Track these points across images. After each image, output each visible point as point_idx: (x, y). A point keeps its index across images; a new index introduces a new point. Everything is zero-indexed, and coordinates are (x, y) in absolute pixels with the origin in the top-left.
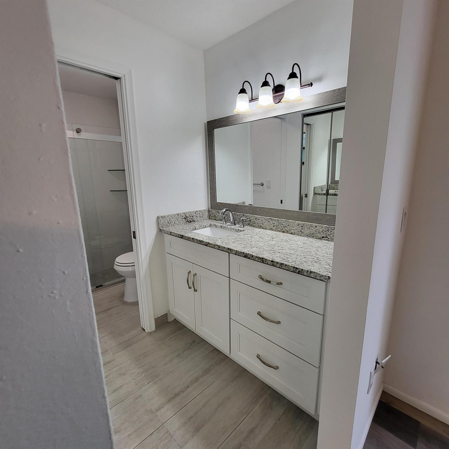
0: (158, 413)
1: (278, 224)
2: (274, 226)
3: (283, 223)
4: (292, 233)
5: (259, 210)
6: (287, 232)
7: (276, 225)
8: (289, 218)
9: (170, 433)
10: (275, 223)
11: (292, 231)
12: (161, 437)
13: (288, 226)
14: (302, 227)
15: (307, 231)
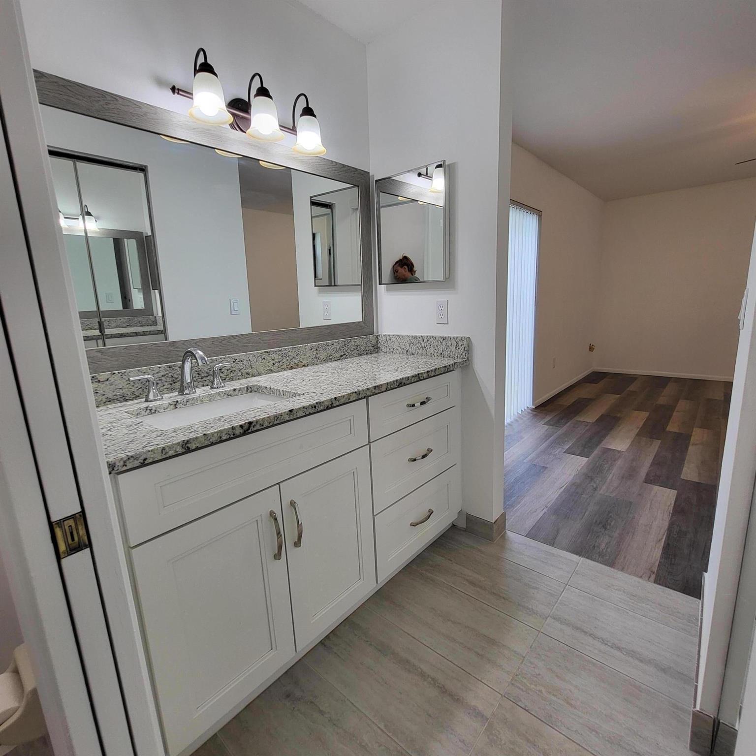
0: (488, 713)
1: (280, 357)
2: (274, 364)
3: (290, 354)
4: (304, 366)
5: (238, 341)
6: (298, 366)
7: (278, 361)
8: (294, 343)
9: (512, 681)
10: (277, 356)
11: (304, 362)
12: (523, 691)
13: (298, 355)
14: (317, 350)
15: (323, 355)
